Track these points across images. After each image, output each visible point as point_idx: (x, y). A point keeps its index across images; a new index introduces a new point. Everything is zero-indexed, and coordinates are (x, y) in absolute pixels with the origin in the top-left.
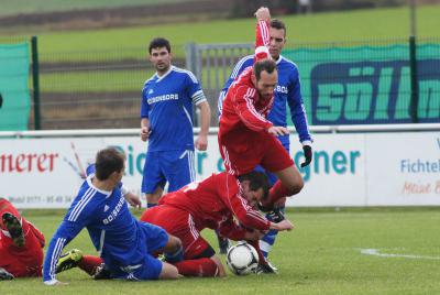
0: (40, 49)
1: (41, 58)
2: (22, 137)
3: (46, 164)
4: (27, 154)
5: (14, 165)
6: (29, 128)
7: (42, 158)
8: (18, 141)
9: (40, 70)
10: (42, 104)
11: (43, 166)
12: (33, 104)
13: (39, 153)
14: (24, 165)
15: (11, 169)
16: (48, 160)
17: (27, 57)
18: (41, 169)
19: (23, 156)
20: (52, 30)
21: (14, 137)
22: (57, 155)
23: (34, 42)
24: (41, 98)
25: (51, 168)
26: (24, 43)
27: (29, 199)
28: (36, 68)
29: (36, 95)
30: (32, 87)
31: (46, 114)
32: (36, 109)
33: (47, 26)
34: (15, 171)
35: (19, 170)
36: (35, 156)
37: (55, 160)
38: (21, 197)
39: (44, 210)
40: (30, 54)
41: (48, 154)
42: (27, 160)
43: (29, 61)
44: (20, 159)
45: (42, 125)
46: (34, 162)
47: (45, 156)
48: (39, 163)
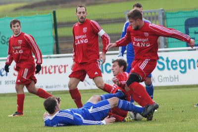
0: (57, 16)
1: (58, 21)
2: (50, 57)
4: (53, 66)
5: (47, 71)
6: (54, 54)
7: (60, 67)
8: (49, 59)
9: (58, 26)
10: (59, 42)
11: (61, 71)
12: (55, 42)
13: (59, 65)
14: (52, 70)
15: (46, 73)
16: (63, 68)
17: (51, 20)
18: (60, 72)
19: (52, 66)
20: (63, 7)
21: (47, 58)
22: (67, 66)
23: (54, 13)
24: (59, 40)
25: (65, 72)
26: (49, 14)
27: (55, 86)
28: (56, 25)
29: (56, 38)
30: (54, 34)
31: (61, 47)
32: (57, 44)
33: (60, 5)
34: (48, 74)
35: (50, 73)
36: (57, 66)
37: (67, 67)
38: (51, 85)
39: (62, 91)
40: (53, 19)
41: (63, 65)
42: (53, 68)
43: (53, 22)
44: (50, 68)
45: (60, 52)
46: (57, 69)
47: (62, 66)
48: (59, 70)
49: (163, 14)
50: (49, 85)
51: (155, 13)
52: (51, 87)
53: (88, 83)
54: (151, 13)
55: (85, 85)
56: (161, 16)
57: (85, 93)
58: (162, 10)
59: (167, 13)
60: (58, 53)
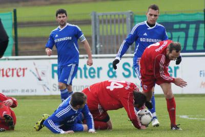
0: (18, 15)
1: (19, 20)
2: (9, 59)
3: (21, 73)
4: (11, 68)
5: (5, 74)
6: (13, 55)
7: (19, 70)
8: (7, 61)
9: (18, 26)
10: (19, 43)
11: (19, 74)
12: (14, 42)
13: (17, 68)
14: (10, 73)
15: (3, 76)
16: (22, 71)
17: (11, 19)
18: (18, 76)
20: (24, 6)
21: (5, 59)
22: (26, 69)
23: (15, 12)
24: (18, 40)
25: (24, 75)
26: (9, 12)
27: (13, 91)
28: (16, 25)
29: (16, 38)
30: (14, 35)
31: (21, 48)
32: (16, 45)
33: (22, 4)
34: (5, 77)
35: (7, 76)
36: (15, 69)
37: (25, 71)
38: (8, 89)
39: (20, 96)
40: (13, 18)
41: (22, 68)
42: (11, 71)
43: (13, 21)
44: (8, 70)
45: (19, 53)
46: (15, 72)
47: (20, 69)
48: (17, 73)
49: (131, 16)
50: (6, 89)
51: (123, 15)
52: (8, 91)
53: (48, 88)
54: (119, 15)
55: (45, 91)
56: (129, 19)
57: (44, 99)
58: (131, 12)
59: (135, 16)
60: (17, 55)
